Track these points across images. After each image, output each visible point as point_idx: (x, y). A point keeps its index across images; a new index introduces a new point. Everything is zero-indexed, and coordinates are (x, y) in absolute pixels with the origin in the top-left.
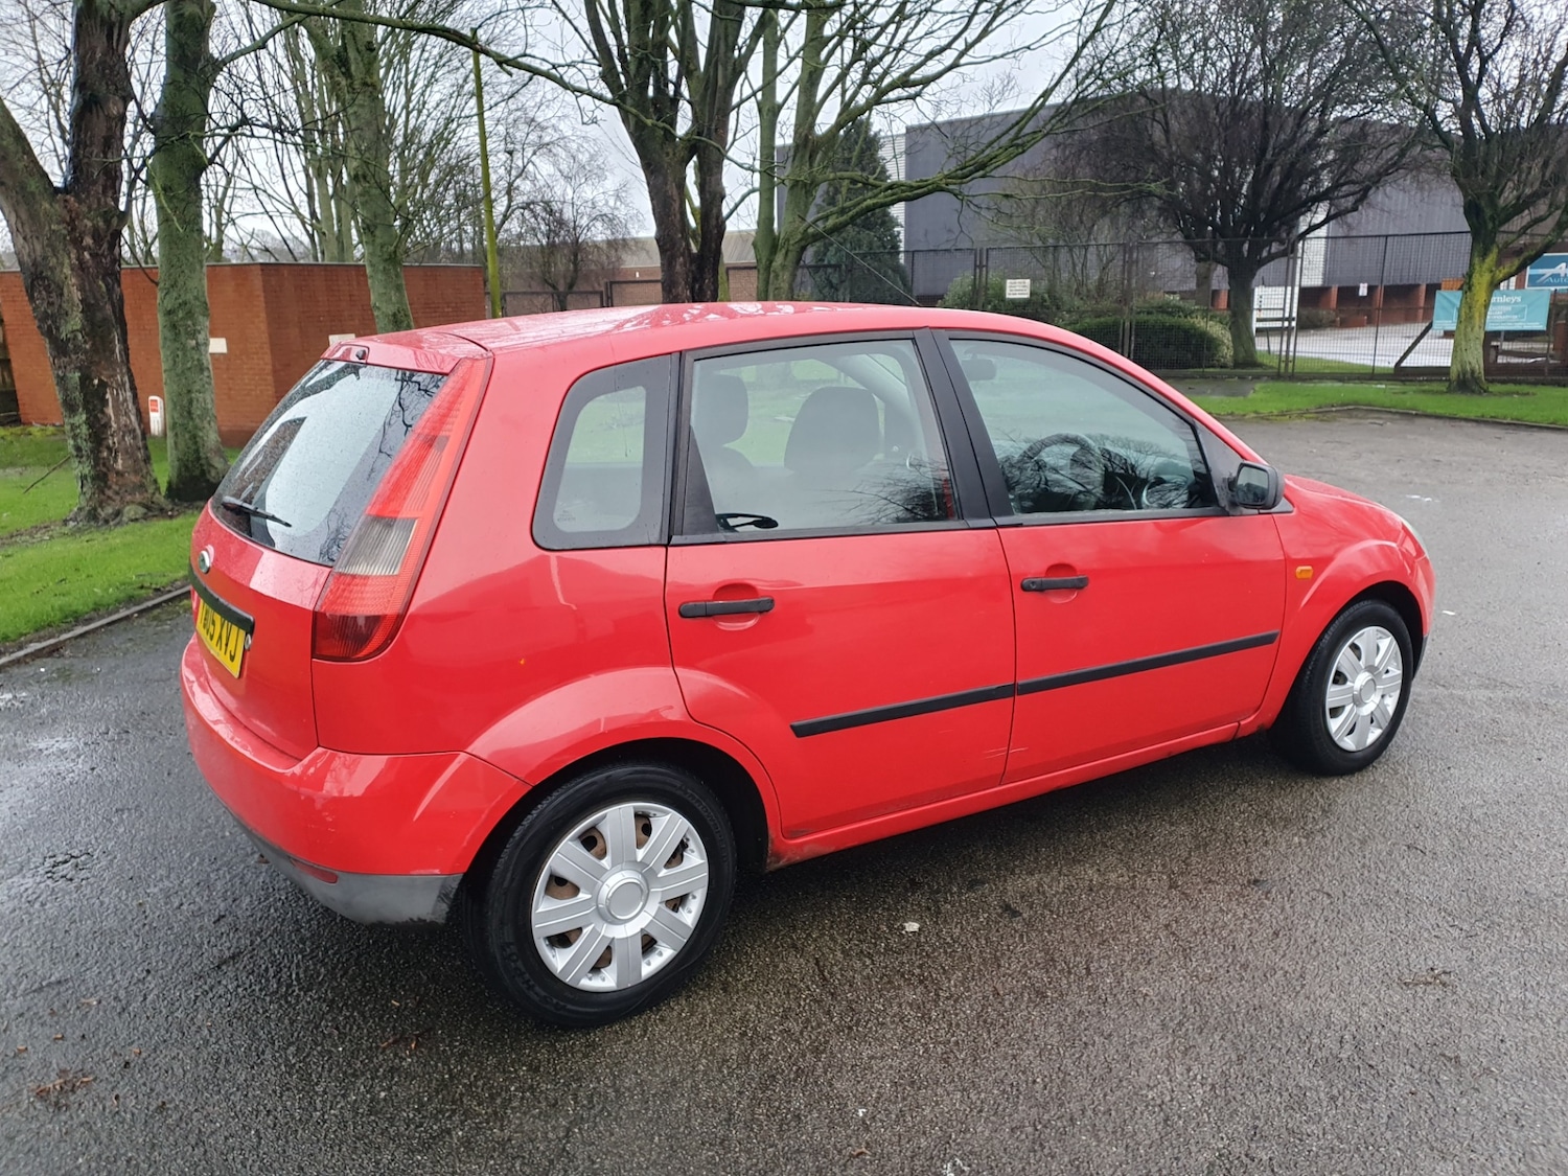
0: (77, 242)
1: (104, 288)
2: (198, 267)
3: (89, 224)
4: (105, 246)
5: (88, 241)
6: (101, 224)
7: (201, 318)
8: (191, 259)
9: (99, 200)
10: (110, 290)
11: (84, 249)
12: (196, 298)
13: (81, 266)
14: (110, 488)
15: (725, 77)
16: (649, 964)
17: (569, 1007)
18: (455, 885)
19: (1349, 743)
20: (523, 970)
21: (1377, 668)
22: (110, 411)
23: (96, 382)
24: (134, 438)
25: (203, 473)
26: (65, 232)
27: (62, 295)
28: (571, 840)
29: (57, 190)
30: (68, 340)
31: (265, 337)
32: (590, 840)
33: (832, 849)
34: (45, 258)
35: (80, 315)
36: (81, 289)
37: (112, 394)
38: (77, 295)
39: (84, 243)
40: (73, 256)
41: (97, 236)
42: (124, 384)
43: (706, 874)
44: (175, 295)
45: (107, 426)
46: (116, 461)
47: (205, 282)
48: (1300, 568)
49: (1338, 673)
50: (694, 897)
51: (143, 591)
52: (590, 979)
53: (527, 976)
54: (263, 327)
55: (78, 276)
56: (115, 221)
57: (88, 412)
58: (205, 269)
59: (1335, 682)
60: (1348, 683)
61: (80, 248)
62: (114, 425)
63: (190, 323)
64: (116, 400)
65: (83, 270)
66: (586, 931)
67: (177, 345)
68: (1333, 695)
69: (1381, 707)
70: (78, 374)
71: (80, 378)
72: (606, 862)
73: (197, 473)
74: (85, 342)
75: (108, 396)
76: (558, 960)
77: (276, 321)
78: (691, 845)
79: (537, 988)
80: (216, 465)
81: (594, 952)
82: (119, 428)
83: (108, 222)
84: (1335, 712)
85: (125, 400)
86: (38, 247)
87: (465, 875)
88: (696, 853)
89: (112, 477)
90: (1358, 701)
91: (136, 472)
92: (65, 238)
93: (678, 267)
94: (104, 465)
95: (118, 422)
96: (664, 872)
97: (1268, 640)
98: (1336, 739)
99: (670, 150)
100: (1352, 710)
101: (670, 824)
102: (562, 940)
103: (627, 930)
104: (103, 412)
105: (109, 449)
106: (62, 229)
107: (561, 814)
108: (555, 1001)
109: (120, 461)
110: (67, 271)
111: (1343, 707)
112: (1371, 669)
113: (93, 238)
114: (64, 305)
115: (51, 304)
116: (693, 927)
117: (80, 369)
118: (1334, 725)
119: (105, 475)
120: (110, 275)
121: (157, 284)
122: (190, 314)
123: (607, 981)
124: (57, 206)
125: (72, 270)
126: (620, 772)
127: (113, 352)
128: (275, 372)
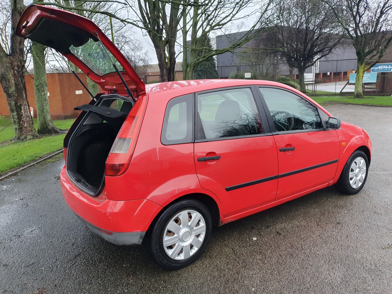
0: (13, 68)
1: (20, 80)
2: (44, 74)
3: (16, 64)
4: (20, 69)
5: (16, 68)
6: (19, 63)
7: (45, 87)
8: (42, 72)
9: (19, 57)
10: (22, 80)
11: (15, 70)
12: (44, 82)
13: (14, 75)
14: (23, 131)
15: (175, 24)
16: (192, 252)
17: (173, 264)
18: (144, 234)
19: (354, 187)
20: (161, 256)
21: (361, 167)
22: (23, 111)
23: (19, 104)
24: (29, 118)
25: (47, 127)
26: (10, 66)
27: (9, 82)
28: (172, 221)
29: (7, 55)
30: (11, 93)
31: (59, 92)
32: (177, 221)
33: (234, 220)
34: (5, 73)
35: (14, 87)
36: (15, 80)
37: (23, 107)
38: (13, 82)
39: (15, 69)
40: (12, 72)
41: (18, 66)
42: (26, 104)
43: (205, 228)
44: (38, 81)
45: (22, 115)
46: (24, 124)
47: (46, 78)
48: (343, 143)
49: (352, 169)
50: (202, 234)
51: (37, 158)
52: (177, 257)
53: (162, 257)
54: (59, 89)
55: (13, 77)
56: (23, 63)
57: (17, 112)
58: (46, 74)
59: (351, 171)
60: (354, 172)
61: (14, 70)
62: (24, 115)
63: (42, 88)
64: (24, 108)
65: (15, 75)
66: (177, 245)
67: (39, 94)
68: (351, 175)
69: (362, 177)
70: (14, 102)
71: (15, 103)
72: (181, 226)
73: (45, 127)
74: (16, 94)
75: (22, 108)
76: (170, 252)
77: (62, 87)
78: (201, 220)
79: (165, 260)
80: (50, 124)
81: (179, 250)
82: (25, 116)
83: (21, 63)
84: (351, 179)
85: (27, 109)
86: (3, 70)
87: (147, 231)
88: (203, 223)
89: (24, 128)
90: (356, 176)
91: (30, 127)
92: (10, 67)
93: (164, 71)
94: (21, 125)
95: (25, 114)
96: (195, 228)
97: (336, 161)
98: (352, 186)
99: (161, 42)
100: (355, 178)
101: (196, 215)
102: (170, 247)
103: (186, 244)
104: (21, 112)
105: (23, 121)
106: (9, 65)
107: (170, 214)
108: (169, 263)
109: (26, 124)
110: (11, 76)
111: (353, 178)
112: (359, 168)
113: (17, 67)
114: (10, 85)
115: (7, 84)
116: (202, 242)
117: (14, 101)
118: (351, 182)
119: (22, 128)
120: (22, 77)
121: (33, 79)
122: (42, 86)
123: (182, 257)
124: (8, 59)
125: (12, 75)
126: (184, 202)
127: (23, 96)
128: (62, 100)
